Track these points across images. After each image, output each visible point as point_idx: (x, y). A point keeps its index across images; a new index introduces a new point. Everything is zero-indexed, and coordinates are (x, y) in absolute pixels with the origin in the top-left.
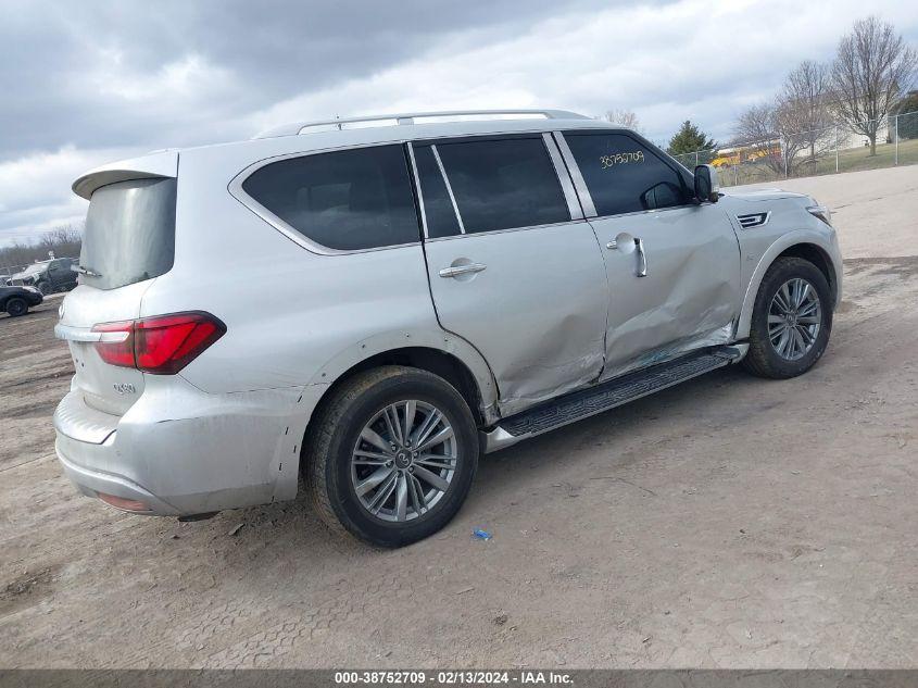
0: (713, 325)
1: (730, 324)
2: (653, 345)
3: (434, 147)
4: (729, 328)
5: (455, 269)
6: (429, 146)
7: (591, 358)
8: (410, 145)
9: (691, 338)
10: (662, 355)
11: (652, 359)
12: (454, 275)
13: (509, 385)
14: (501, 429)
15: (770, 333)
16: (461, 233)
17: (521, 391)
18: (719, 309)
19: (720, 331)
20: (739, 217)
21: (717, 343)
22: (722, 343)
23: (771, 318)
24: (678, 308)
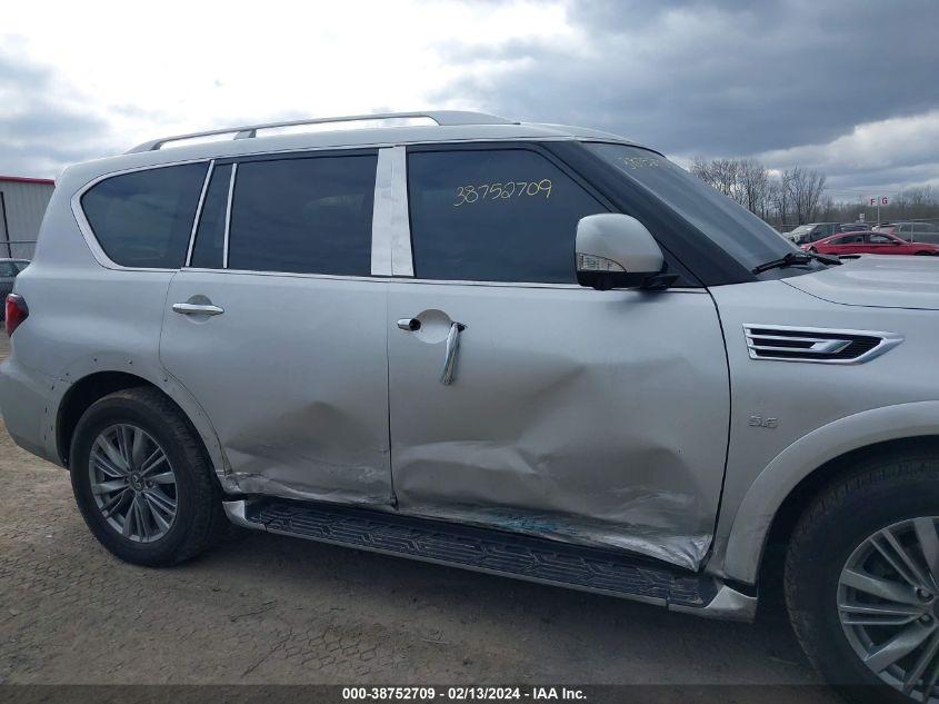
0: (660, 523)
1: (707, 539)
3: (235, 166)
4: (702, 544)
5: (192, 307)
6: (232, 164)
7: (375, 473)
8: (213, 163)
9: (622, 528)
10: (540, 524)
11: (517, 523)
12: (189, 313)
13: (244, 458)
14: (242, 504)
15: (843, 606)
16: (222, 267)
17: (273, 472)
18: (667, 496)
19: (684, 541)
20: (754, 331)
21: (673, 560)
22: (683, 564)
23: (851, 577)
24: (544, 458)
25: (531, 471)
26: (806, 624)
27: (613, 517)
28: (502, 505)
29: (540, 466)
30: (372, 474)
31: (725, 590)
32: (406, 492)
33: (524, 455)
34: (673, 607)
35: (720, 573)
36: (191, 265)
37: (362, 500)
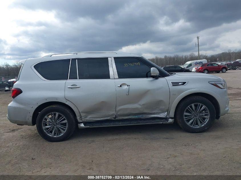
0: (160, 111)
1: (167, 112)
2: (135, 113)
3: (77, 60)
4: (166, 113)
5: (72, 87)
6: (76, 60)
7: (112, 112)
8: (71, 59)
9: (154, 114)
10: (141, 116)
11: (137, 117)
12: (71, 88)
13: (84, 114)
14: (82, 124)
15: (184, 118)
16: (77, 79)
17: (90, 116)
18: (161, 107)
19: (163, 114)
20: (172, 82)
21: (162, 117)
22: (163, 117)
23: (185, 114)
24: (143, 105)
25: (141, 107)
26: (180, 121)
27: (153, 112)
28: (135, 114)
29: (143, 106)
30: (112, 113)
31: (170, 119)
32: (118, 115)
33: (140, 105)
34: (164, 123)
35: (168, 117)
36: (69, 79)
37: (108, 118)
